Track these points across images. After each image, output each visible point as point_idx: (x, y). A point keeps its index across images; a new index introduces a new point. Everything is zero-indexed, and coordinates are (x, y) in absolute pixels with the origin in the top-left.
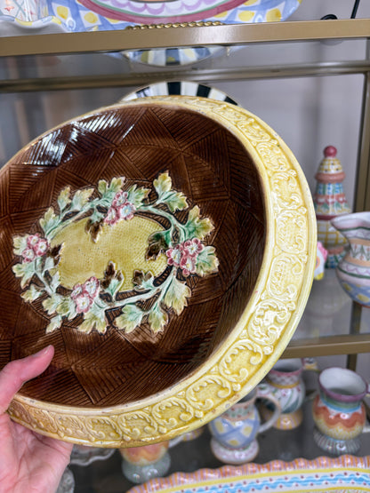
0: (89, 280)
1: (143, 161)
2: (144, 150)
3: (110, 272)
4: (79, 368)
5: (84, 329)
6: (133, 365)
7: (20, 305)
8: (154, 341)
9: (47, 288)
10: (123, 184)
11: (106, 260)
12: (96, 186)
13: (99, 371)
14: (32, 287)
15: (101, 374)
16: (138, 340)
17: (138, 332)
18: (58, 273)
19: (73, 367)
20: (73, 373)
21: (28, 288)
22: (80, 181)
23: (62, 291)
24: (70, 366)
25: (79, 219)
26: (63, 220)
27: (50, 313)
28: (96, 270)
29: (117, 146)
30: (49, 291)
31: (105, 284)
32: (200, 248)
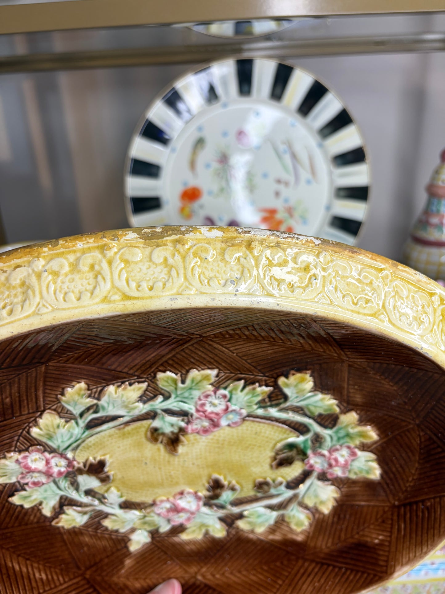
0: (181, 495)
4: (209, 577)
5: (191, 536)
6: (282, 563)
8: (300, 538)
10: (213, 379)
11: (205, 473)
12: (153, 379)
13: (238, 575)
14: (69, 510)
15: (243, 578)
16: (277, 537)
17: (273, 530)
18: (113, 489)
19: (199, 578)
20: (206, 585)
21: (59, 513)
23: (130, 505)
24: (195, 577)
26: (89, 428)
27: (122, 530)
30: (107, 509)
31: (214, 497)
32: (354, 454)
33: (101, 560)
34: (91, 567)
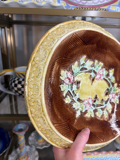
0: (89, 98)
1: (110, 62)
2: (112, 59)
3: (96, 98)
5: (88, 115)
6: (104, 127)
7: (64, 104)
8: (106, 120)
9: (74, 98)
10: (102, 66)
11: (95, 93)
12: (94, 62)
14: (68, 97)
15: (98, 131)
16: (102, 119)
17: (101, 117)
18: (78, 93)
21: (66, 97)
22: (90, 56)
23: (79, 100)
25: (86, 72)
26: (81, 70)
27: (76, 109)
28: (92, 96)
29: (106, 52)
30: (75, 100)
31: (95, 101)
33: (71, 118)
34: (69, 119)
